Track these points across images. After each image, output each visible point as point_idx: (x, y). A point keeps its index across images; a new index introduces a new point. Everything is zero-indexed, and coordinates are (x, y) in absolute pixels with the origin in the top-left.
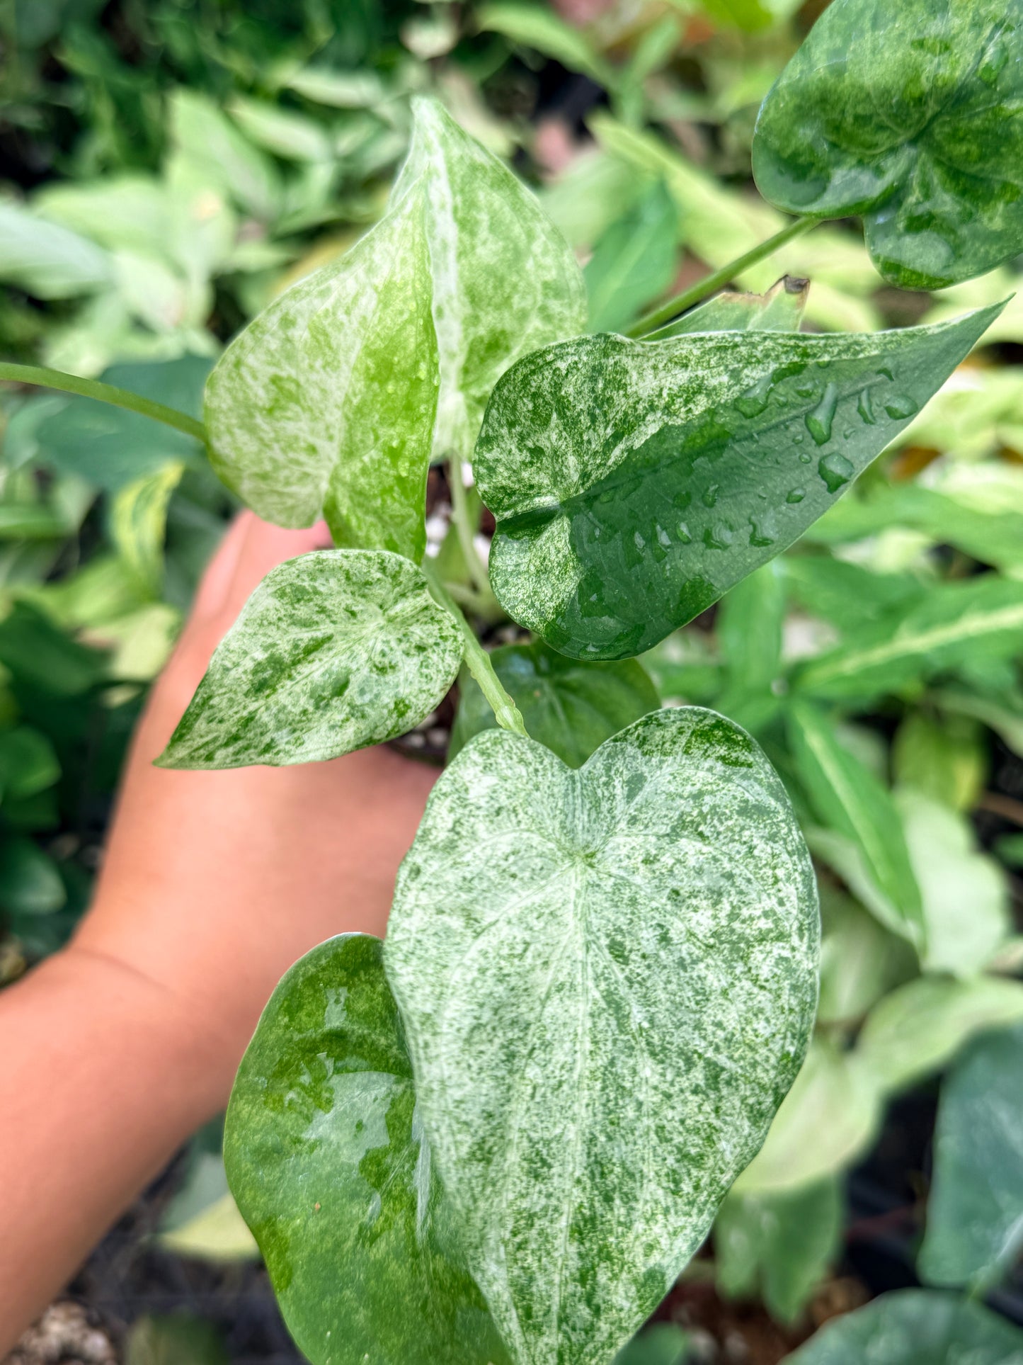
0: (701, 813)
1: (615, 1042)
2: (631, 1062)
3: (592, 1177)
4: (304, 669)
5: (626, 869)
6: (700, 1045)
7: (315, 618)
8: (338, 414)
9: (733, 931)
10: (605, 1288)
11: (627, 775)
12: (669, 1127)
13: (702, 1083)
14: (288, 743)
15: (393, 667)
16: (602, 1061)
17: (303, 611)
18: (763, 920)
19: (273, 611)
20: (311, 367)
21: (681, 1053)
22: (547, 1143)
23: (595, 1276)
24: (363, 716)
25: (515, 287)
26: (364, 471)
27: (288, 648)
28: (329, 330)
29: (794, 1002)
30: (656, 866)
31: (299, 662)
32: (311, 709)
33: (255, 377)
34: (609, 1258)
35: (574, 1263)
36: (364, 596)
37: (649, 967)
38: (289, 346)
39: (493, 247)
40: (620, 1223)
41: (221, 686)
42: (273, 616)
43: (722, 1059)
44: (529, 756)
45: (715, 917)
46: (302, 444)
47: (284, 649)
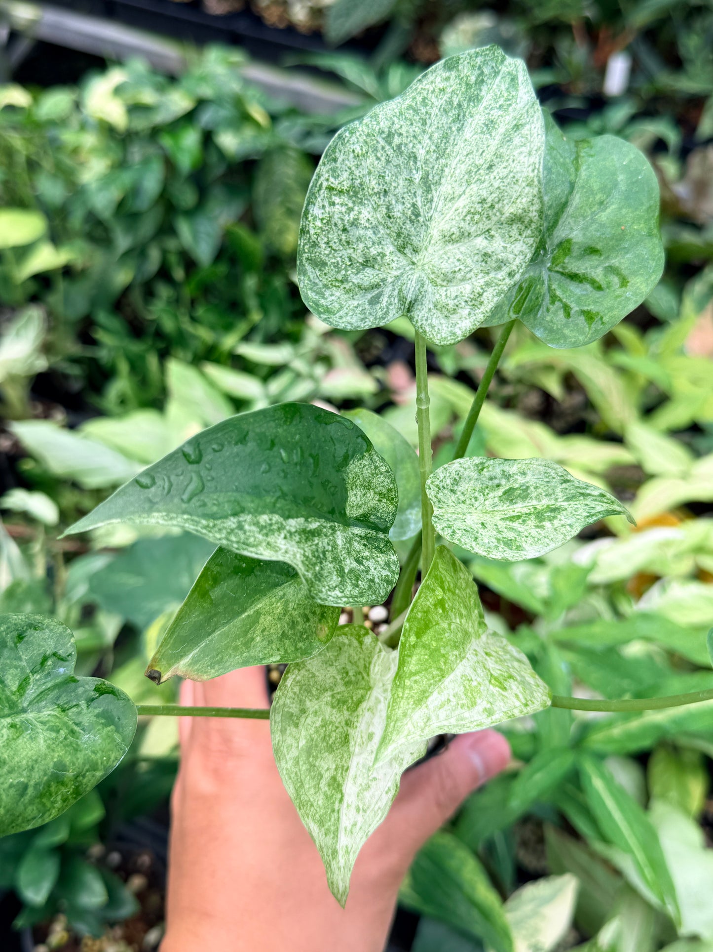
0: (347, 271)
1: (433, 168)
2: (428, 157)
3: (464, 116)
4: (526, 510)
6: (391, 153)
7: (506, 530)
8: (469, 656)
9: (354, 202)
10: (473, 74)
11: (378, 306)
12: (419, 125)
13: (396, 137)
16: (442, 161)
18: (336, 202)
21: (401, 153)
22: (483, 132)
23: (476, 81)
26: (461, 615)
29: (337, 154)
30: (380, 250)
31: (527, 514)
32: (532, 488)
33: (517, 695)
34: (467, 84)
35: (484, 88)
37: (403, 198)
40: (457, 95)
43: (382, 143)
45: (360, 213)
47: (532, 522)
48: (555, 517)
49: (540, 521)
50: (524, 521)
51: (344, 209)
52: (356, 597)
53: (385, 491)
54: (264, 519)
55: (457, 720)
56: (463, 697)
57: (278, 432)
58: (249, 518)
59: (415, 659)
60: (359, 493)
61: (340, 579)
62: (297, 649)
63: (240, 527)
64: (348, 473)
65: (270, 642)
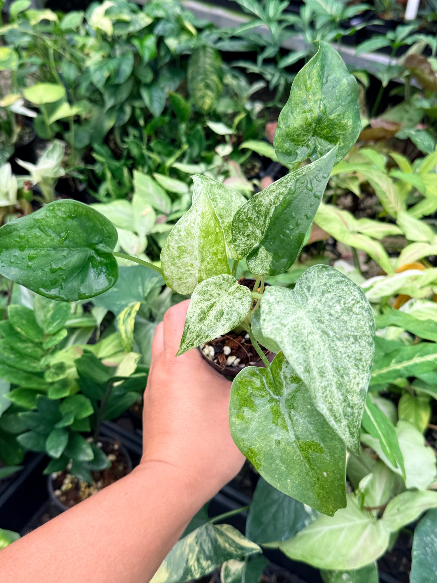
0: (327, 287)
1: (328, 340)
2: (334, 343)
3: (336, 373)
4: (211, 312)
5: (315, 306)
6: (349, 333)
7: (210, 298)
8: (197, 251)
9: (346, 307)
10: (352, 400)
11: (306, 287)
12: (350, 354)
13: (353, 341)
16: (327, 345)
17: (206, 297)
18: (352, 301)
20: (187, 241)
21: (345, 336)
22: (322, 368)
23: (348, 398)
25: (231, 210)
26: (208, 263)
27: (205, 307)
28: (190, 229)
30: (322, 302)
31: (209, 311)
32: (216, 322)
33: (173, 249)
34: (349, 392)
35: (341, 397)
36: (221, 289)
37: (329, 322)
38: (180, 237)
39: (223, 202)
40: (348, 382)
41: (191, 322)
42: (199, 300)
43: (356, 334)
44: (281, 290)
45: (340, 306)
46: (189, 264)
47: (204, 308)
48: (199, 316)
49: (202, 310)
50: (207, 307)
51: (347, 302)
60: (263, 256)
64: (271, 255)
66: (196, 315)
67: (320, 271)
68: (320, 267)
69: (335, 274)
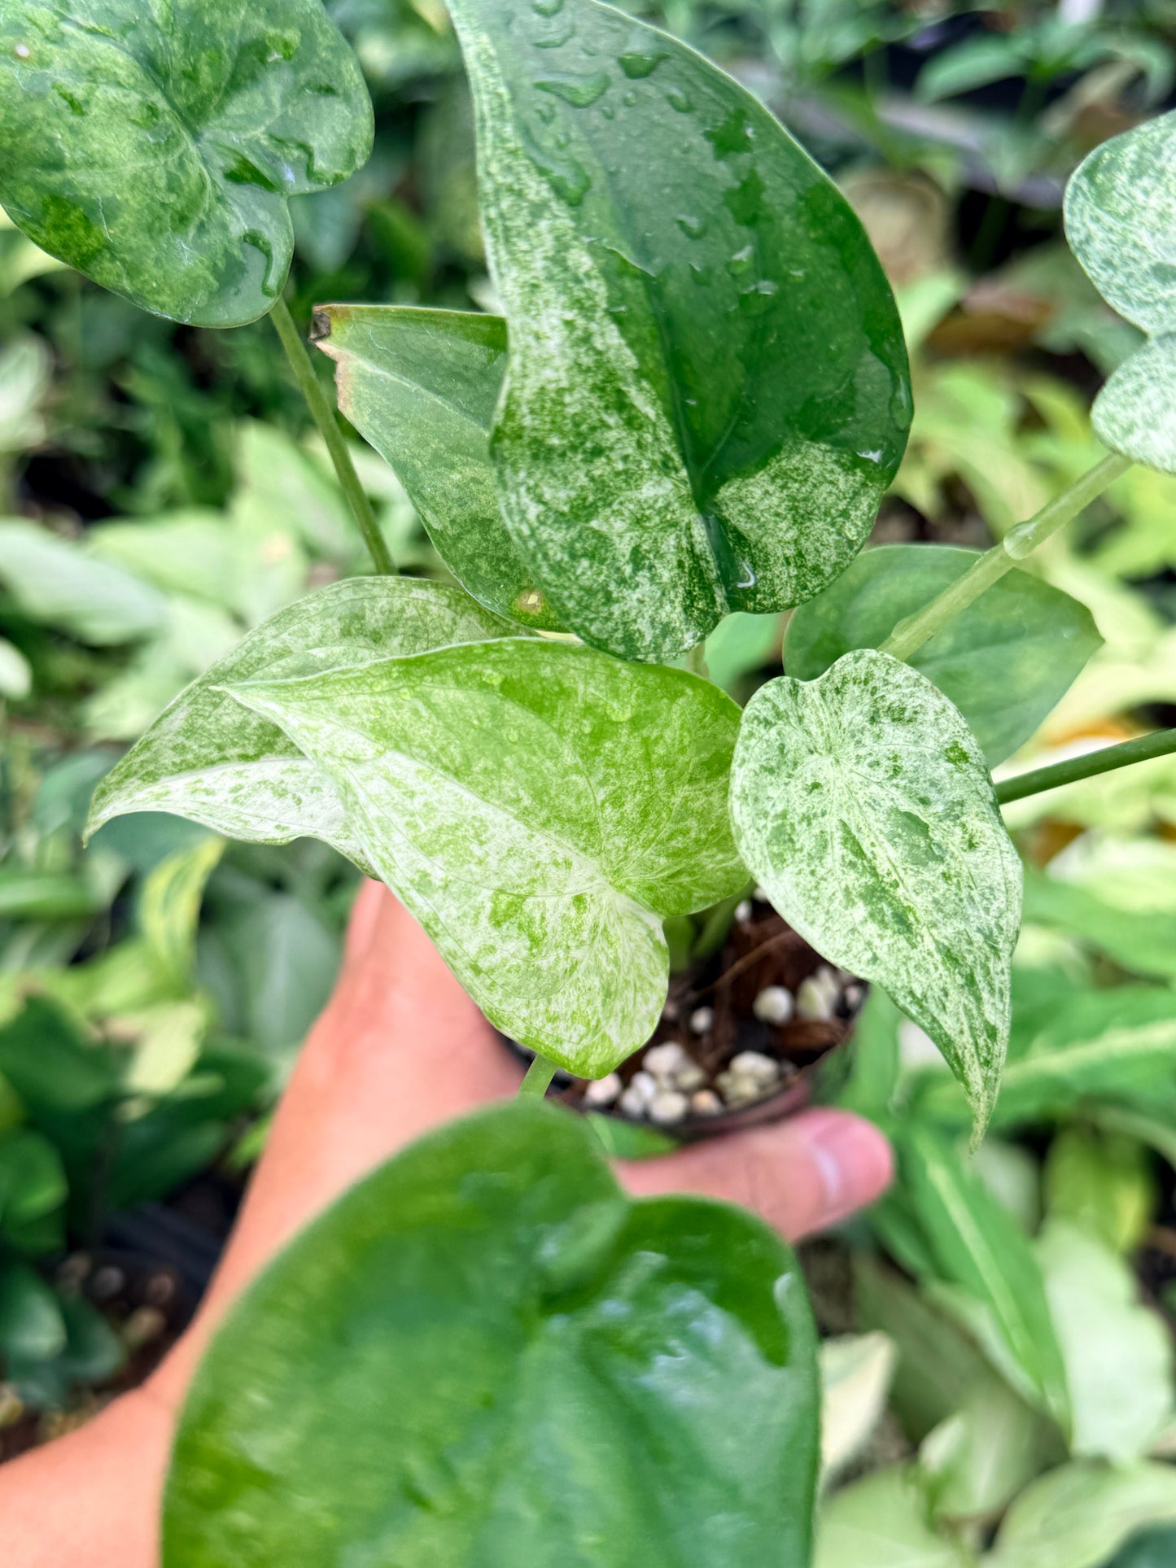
4: (883, 867)
7: (817, 831)
14: (987, 910)
15: (895, 758)
17: (806, 839)
19: (801, 878)
24: (962, 804)
27: (853, 875)
31: (874, 868)
32: (942, 868)
36: (795, 764)
41: (897, 974)
42: (807, 881)
47: (855, 880)
48: (883, 923)
49: (861, 895)
50: (852, 865)
52: (546, 556)
53: (811, 560)
54: (581, 260)
55: (379, 820)
56: (433, 825)
57: (781, 218)
58: (565, 222)
59: (457, 695)
60: (775, 501)
61: (566, 509)
62: (471, 559)
63: (538, 210)
64: (799, 452)
65: (461, 502)
66: (872, 929)
67: (1101, 196)
68: (1084, 184)
69: (1144, 148)
